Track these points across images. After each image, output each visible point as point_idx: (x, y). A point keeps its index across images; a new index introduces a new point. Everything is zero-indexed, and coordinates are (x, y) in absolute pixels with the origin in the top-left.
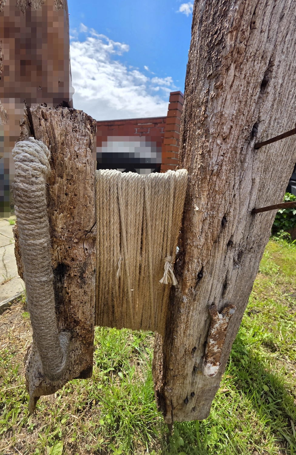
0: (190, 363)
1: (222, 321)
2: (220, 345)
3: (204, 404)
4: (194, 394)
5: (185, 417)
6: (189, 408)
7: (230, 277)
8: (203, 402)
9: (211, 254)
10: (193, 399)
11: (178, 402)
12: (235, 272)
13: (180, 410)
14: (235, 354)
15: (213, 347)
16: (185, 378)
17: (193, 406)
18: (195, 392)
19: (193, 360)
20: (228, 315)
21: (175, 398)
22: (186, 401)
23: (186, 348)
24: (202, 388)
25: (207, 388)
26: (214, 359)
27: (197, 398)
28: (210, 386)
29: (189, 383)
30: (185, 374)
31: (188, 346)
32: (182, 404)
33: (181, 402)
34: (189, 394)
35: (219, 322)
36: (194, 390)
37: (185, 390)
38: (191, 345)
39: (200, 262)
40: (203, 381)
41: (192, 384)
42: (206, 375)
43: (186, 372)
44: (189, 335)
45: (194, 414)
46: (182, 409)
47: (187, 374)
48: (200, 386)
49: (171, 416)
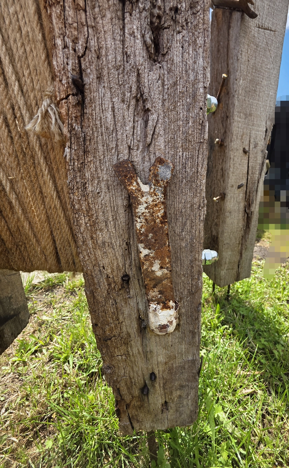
0: (126, 311)
1: (150, 199)
2: (162, 259)
3: (180, 397)
4: (155, 377)
5: (153, 421)
6: (156, 404)
7: (146, 90)
8: (178, 393)
9: (89, 23)
10: (157, 385)
11: (130, 393)
12: (154, 76)
13: (140, 408)
14: (266, 343)
15: (151, 265)
16: (126, 342)
17: (161, 401)
18: (156, 372)
19: (132, 304)
20: (157, 181)
21: (123, 384)
22: (145, 390)
23: (108, 277)
24: (166, 363)
25: (177, 363)
26: (161, 292)
27: (164, 384)
28: (180, 360)
29: (139, 353)
30: (124, 335)
31: (109, 271)
32: (139, 397)
33: (136, 392)
34: (147, 377)
35: (144, 199)
36: (153, 368)
37: (136, 369)
38: (115, 268)
39: (70, 44)
40: (164, 348)
41: (147, 355)
42: (154, 328)
43: (124, 329)
44: (104, 243)
45: (169, 417)
46: (142, 406)
47: (129, 335)
48: (161, 359)
49: (128, 420)
